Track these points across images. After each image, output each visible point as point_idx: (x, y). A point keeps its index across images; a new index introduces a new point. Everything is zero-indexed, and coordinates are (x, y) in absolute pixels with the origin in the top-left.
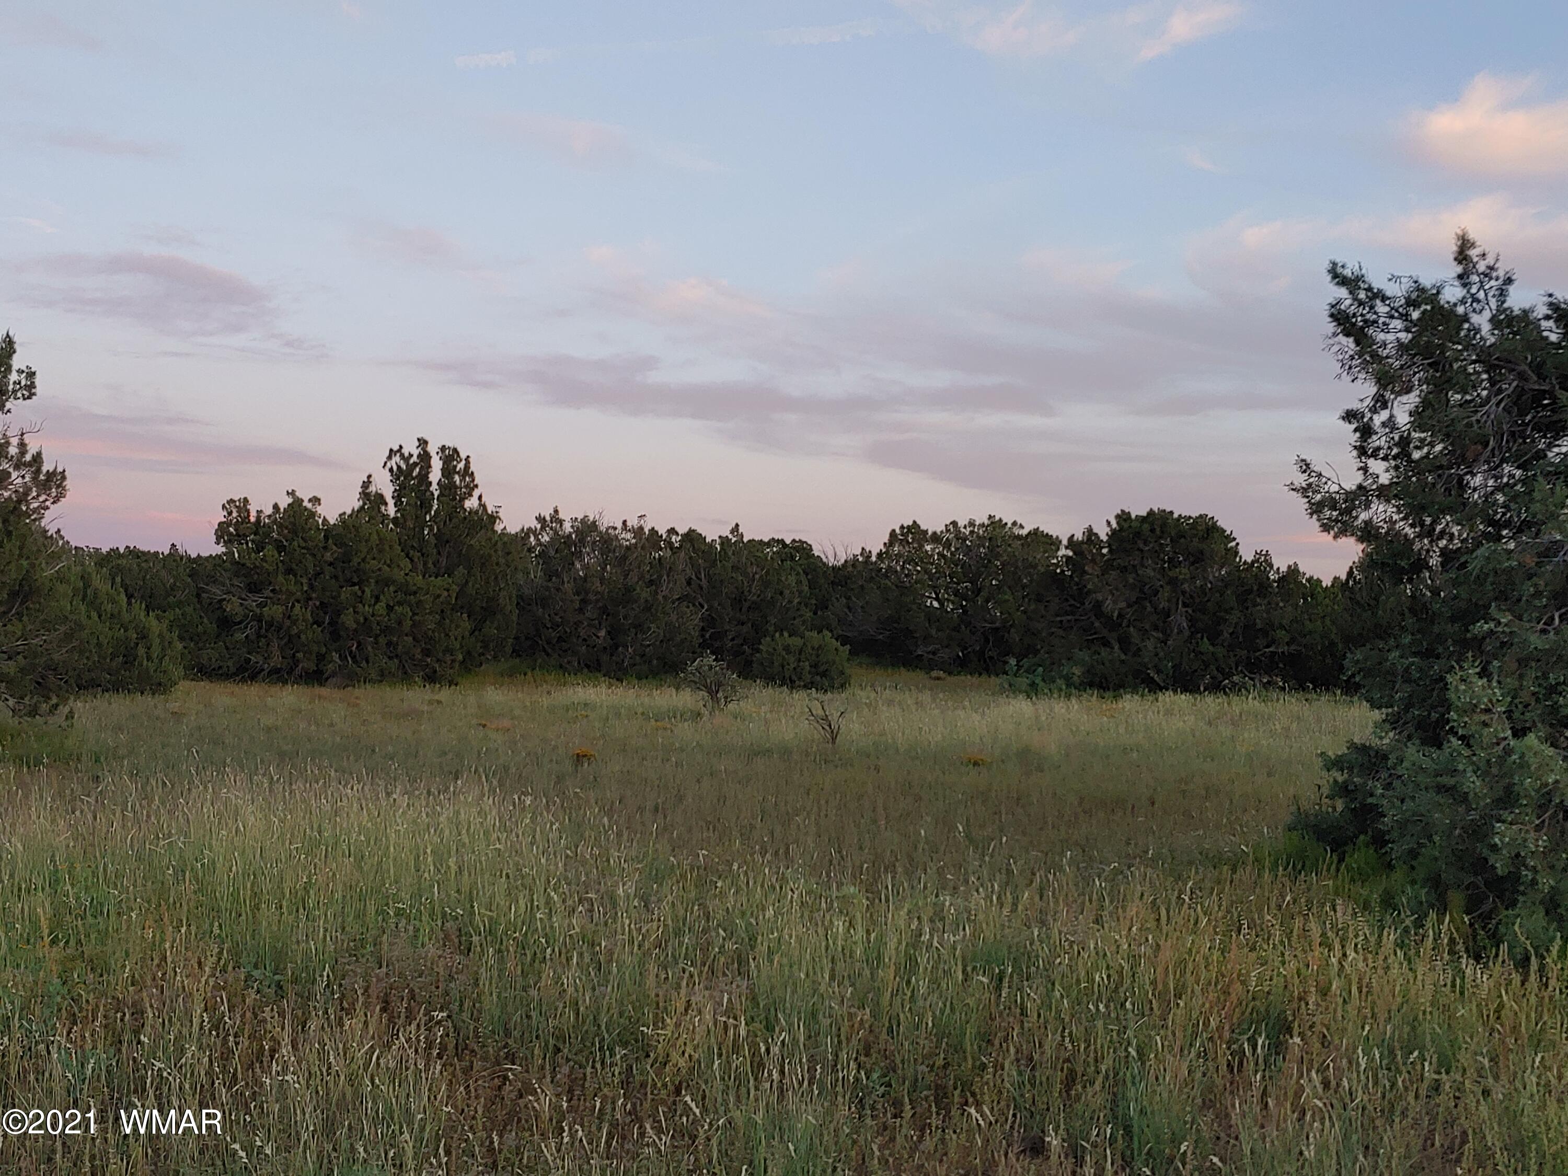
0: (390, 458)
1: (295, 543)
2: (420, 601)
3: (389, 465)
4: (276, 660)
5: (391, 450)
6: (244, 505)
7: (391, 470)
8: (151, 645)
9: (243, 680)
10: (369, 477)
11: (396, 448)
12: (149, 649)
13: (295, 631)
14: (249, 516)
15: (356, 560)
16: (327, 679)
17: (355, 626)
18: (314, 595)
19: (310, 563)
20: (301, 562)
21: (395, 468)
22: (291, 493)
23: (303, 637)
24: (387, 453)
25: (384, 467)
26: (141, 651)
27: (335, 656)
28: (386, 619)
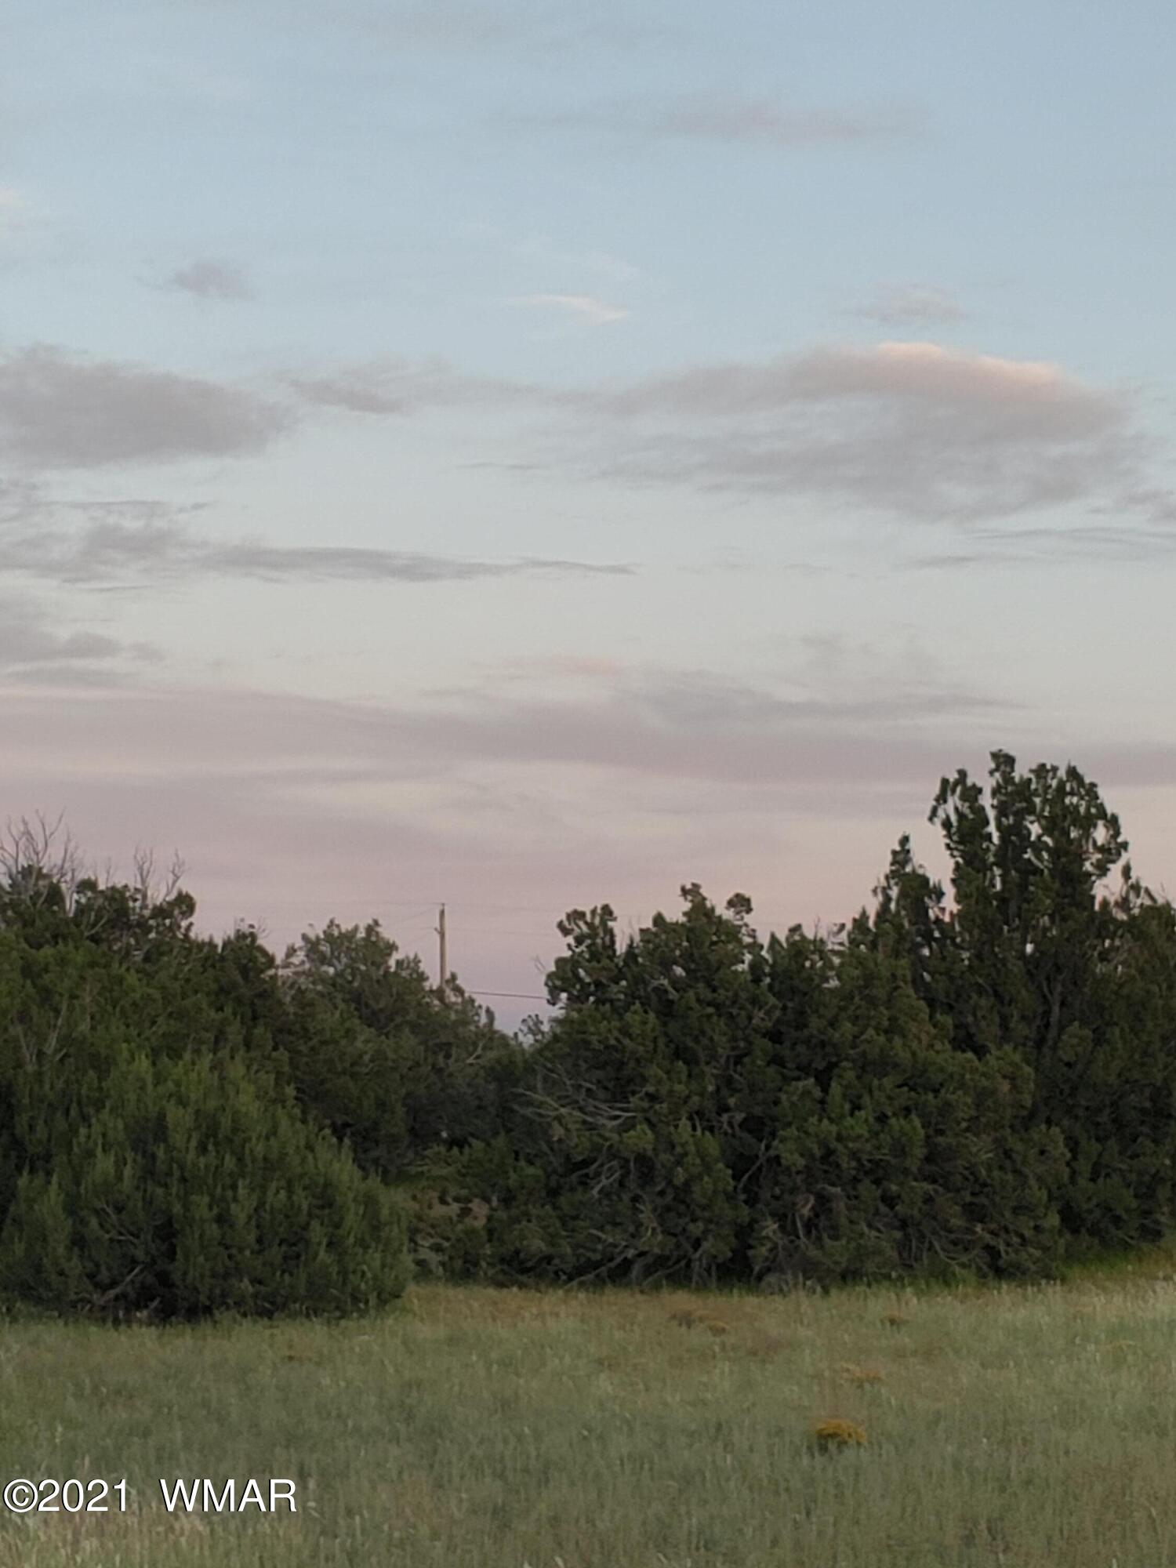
0: (942, 798)
1: (691, 994)
2: (948, 1104)
3: (941, 814)
4: (653, 1240)
5: (945, 782)
6: (603, 923)
7: (947, 824)
8: (342, 1219)
9: (599, 1284)
10: (905, 840)
11: (953, 777)
12: (337, 1226)
13: (680, 1176)
14: (613, 942)
15: (815, 1023)
16: (760, 1278)
17: (801, 1162)
18: (732, 1101)
19: (719, 1033)
20: (703, 1033)
21: (954, 818)
22: (691, 892)
23: (696, 1188)
24: (936, 789)
25: (931, 819)
26: (317, 1233)
27: (770, 1227)
28: (868, 1147)
